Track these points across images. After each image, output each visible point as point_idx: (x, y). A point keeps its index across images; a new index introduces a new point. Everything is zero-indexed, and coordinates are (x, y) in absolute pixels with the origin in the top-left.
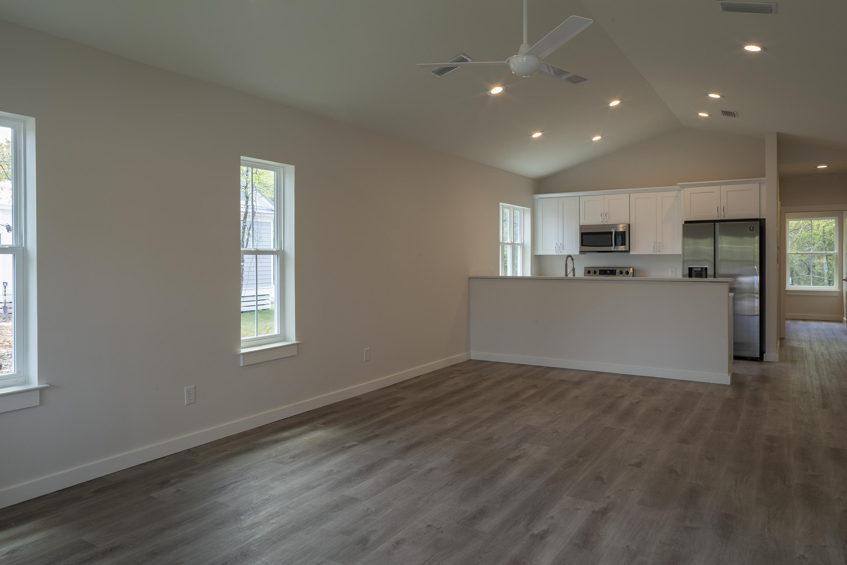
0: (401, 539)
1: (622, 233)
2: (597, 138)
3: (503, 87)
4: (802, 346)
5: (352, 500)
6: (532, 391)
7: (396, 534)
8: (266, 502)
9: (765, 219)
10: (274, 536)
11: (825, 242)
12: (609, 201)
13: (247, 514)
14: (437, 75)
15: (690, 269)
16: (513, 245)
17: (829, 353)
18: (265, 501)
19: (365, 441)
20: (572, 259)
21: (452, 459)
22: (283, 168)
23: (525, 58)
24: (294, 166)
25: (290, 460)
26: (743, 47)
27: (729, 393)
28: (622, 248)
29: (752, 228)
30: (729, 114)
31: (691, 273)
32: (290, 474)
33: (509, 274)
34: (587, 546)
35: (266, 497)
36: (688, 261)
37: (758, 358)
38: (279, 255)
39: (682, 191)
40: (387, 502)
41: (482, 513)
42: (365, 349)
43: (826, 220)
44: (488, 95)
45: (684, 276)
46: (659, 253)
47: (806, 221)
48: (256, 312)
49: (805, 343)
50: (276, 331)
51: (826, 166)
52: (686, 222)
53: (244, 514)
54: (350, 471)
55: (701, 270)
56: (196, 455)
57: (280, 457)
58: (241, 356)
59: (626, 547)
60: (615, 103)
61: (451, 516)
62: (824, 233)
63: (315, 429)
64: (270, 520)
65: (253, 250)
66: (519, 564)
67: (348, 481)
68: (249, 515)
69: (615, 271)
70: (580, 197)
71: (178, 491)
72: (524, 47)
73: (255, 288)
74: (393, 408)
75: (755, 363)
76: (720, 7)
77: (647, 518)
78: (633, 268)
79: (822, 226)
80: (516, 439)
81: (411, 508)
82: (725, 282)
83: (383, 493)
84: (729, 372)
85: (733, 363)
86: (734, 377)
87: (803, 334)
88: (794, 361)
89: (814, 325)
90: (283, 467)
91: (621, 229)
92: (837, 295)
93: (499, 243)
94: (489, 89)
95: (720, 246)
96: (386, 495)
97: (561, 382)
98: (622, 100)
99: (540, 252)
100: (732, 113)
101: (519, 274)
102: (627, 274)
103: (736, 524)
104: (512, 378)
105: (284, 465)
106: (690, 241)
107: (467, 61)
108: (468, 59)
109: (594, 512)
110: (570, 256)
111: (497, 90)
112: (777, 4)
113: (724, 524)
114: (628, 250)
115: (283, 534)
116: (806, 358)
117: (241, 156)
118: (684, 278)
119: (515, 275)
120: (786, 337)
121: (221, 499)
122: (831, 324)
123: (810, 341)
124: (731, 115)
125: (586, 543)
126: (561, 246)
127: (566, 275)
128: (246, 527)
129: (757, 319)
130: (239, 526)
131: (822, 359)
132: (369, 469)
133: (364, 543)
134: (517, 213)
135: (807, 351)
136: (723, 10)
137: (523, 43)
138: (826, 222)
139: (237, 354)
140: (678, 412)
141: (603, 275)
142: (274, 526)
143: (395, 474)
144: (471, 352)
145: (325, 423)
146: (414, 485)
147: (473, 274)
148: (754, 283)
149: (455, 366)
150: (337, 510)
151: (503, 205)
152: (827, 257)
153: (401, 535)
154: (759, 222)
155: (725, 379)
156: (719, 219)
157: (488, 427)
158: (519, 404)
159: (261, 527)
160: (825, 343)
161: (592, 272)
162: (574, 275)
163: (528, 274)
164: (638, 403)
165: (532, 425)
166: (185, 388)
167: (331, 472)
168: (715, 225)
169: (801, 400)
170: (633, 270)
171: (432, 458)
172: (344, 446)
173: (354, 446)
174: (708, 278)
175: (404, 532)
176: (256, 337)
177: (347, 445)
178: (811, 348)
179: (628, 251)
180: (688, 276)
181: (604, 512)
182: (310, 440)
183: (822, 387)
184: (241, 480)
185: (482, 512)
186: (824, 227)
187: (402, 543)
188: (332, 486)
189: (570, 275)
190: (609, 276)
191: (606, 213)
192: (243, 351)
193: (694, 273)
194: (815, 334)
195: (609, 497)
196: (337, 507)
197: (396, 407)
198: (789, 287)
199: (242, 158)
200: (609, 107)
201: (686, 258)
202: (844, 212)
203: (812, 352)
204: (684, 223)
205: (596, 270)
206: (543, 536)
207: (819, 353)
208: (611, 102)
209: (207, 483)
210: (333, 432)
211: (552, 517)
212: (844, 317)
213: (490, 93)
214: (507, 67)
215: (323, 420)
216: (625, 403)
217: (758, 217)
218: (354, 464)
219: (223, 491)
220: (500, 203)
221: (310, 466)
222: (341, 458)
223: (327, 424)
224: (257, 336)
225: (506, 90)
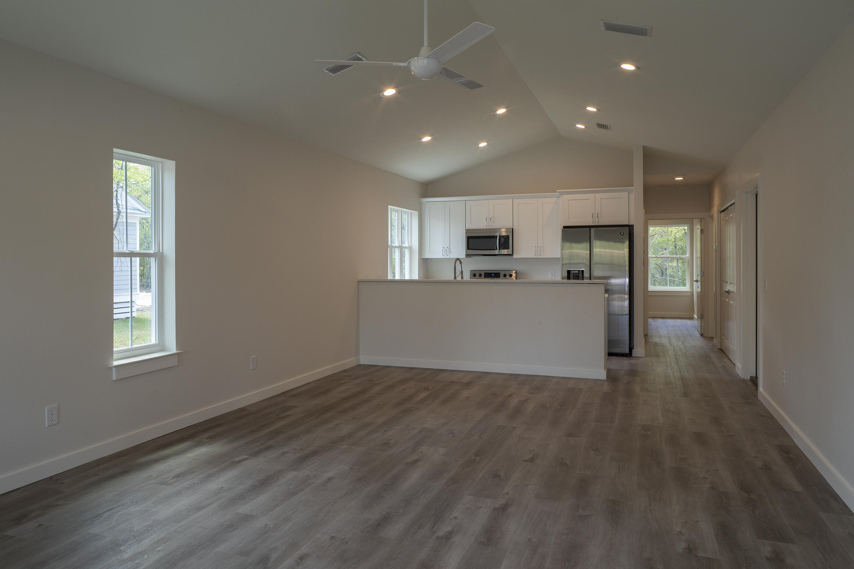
0: (304, 554)
1: (506, 237)
2: (483, 145)
3: (396, 89)
4: (663, 342)
5: (247, 518)
6: (424, 394)
7: (298, 550)
8: (150, 529)
9: (633, 225)
10: (162, 564)
11: (676, 247)
12: (494, 206)
13: (127, 544)
14: (331, 73)
15: (569, 272)
16: (401, 248)
17: (685, 347)
18: (147, 528)
19: (256, 454)
20: (461, 263)
21: (351, 467)
22: (162, 163)
23: (425, 61)
24: (175, 162)
25: (174, 480)
26: (620, 66)
27: (606, 387)
28: (505, 252)
29: (622, 234)
30: (602, 127)
31: (570, 275)
32: (175, 495)
33: (397, 277)
34: (491, 543)
35: (148, 523)
36: (566, 264)
37: (627, 354)
38: (157, 258)
39: (561, 198)
40: (286, 517)
41: (386, 520)
42: (251, 357)
43: (677, 227)
44: (381, 96)
45: (563, 278)
46: (539, 257)
47: (661, 228)
48: (130, 320)
49: (665, 339)
50: (153, 340)
51: (682, 179)
52: (564, 227)
53: (124, 544)
54: (242, 487)
55: (578, 273)
56: (61, 482)
57: (162, 477)
58: (114, 369)
59: (528, 541)
60: (501, 111)
61: (355, 526)
62: (675, 239)
63: (200, 444)
64: (156, 548)
65: (127, 252)
66: (428, 568)
67: (241, 497)
68: (130, 544)
69: (499, 274)
70: (466, 201)
71: (39, 525)
72: (425, 50)
73: (130, 294)
74: (283, 418)
75: (625, 358)
76: (602, 26)
77: (545, 510)
78: (516, 271)
79: (674, 232)
80: (413, 442)
81: (312, 520)
82: (602, 284)
83: (280, 507)
84: (605, 368)
85: (607, 359)
86: (609, 372)
87: (663, 331)
88: (657, 356)
89: (670, 322)
90: (167, 489)
91: (504, 234)
92: (689, 294)
93: (387, 246)
94: (383, 91)
95: (594, 250)
96: (284, 509)
97: (452, 384)
98: (508, 109)
99: (428, 255)
100: (606, 126)
101: (407, 277)
102: (510, 277)
103: (623, 509)
104: (404, 381)
105: (167, 485)
106: (567, 245)
107: (362, 60)
108: (363, 59)
109: (495, 509)
110: (458, 259)
111: (390, 92)
112: (652, 28)
113: (613, 509)
114: (512, 253)
115: (173, 561)
116: (667, 353)
117: (114, 149)
118: (563, 280)
119: (402, 279)
120: (649, 334)
121: (94, 530)
122: (684, 321)
123: (669, 337)
124: (605, 128)
125: (490, 540)
126: (448, 250)
127: (455, 278)
128: (127, 559)
129: (627, 317)
130: (119, 558)
131: (680, 353)
132: (264, 483)
133: (265, 562)
134: (405, 217)
135: (667, 346)
136: (606, 29)
137: (423, 46)
138: (677, 229)
139: (109, 367)
140: (563, 408)
141: (488, 277)
142: (161, 554)
143: (292, 486)
144: (360, 356)
145: (210, 438)
146: (313, 496)
147: (362, 277)
148: (625, 285)
149: (344, 371)
150: (232, 530)
151: (391, 208)
152: (678, 261)
153: (304, 550)
154: (628, 228)
155: (602, 374)
156: (594, 224)
157: (384, 432)
158: (413, 407)
159: (146, 557)
160: (681, 339)
161: (478, 275)
162: (462, 278)
163: (416, 277)
164: (526, 401)
165: (427, 428)
166: (46, 408)
167: (221, 490)
168: (590, 230)
169: (667, 390)
170: (516, 273)
171: (329, 467)
172: (233, 460)
173: (244, 459)
174: (584, 280)
175: (306, 546)
176: (130, 347)
177: (237, 459)
178: (670, 343)
179: (512, 255)
180: (567, 278)
181: (505, 508)
182: (195, 456)
183: (682, 379)
184: (117, 506)
185: (386, 518)
186: (675, 234)
187: (306, 558)
188: (224, 504)
189: (459, 278)
190: (493, 279)
191: (491, 218)
192: (116, 363)
193: (572, 275)
194: (672, 330)
195: (507, 493)
196: (231, 527)
197: (287, 416)
198: (651, 288)
199: (115, 150)
200: (496, 114)
201: (564, 262)
202: (694, 220)
203: (672, 347)
204: (563, 228)
205: (481, 273)
206: (448, 537)
207: (677, 347)
208: (498, 110)
209: (77, 513)
210: (220, 446)
211: (456, 518)
212: (694, 314)
213: (383, 95)
214: (408, 69)
215: (207, 435)
216: (514, 402)
217: (627, 223)
218: (247, 479)
219: (96, 521)
220: (389, 206)
221: (198, 485)
222: (232, 474)
223: (212, 439)
224: (132, 346)
225: (399, 92)
